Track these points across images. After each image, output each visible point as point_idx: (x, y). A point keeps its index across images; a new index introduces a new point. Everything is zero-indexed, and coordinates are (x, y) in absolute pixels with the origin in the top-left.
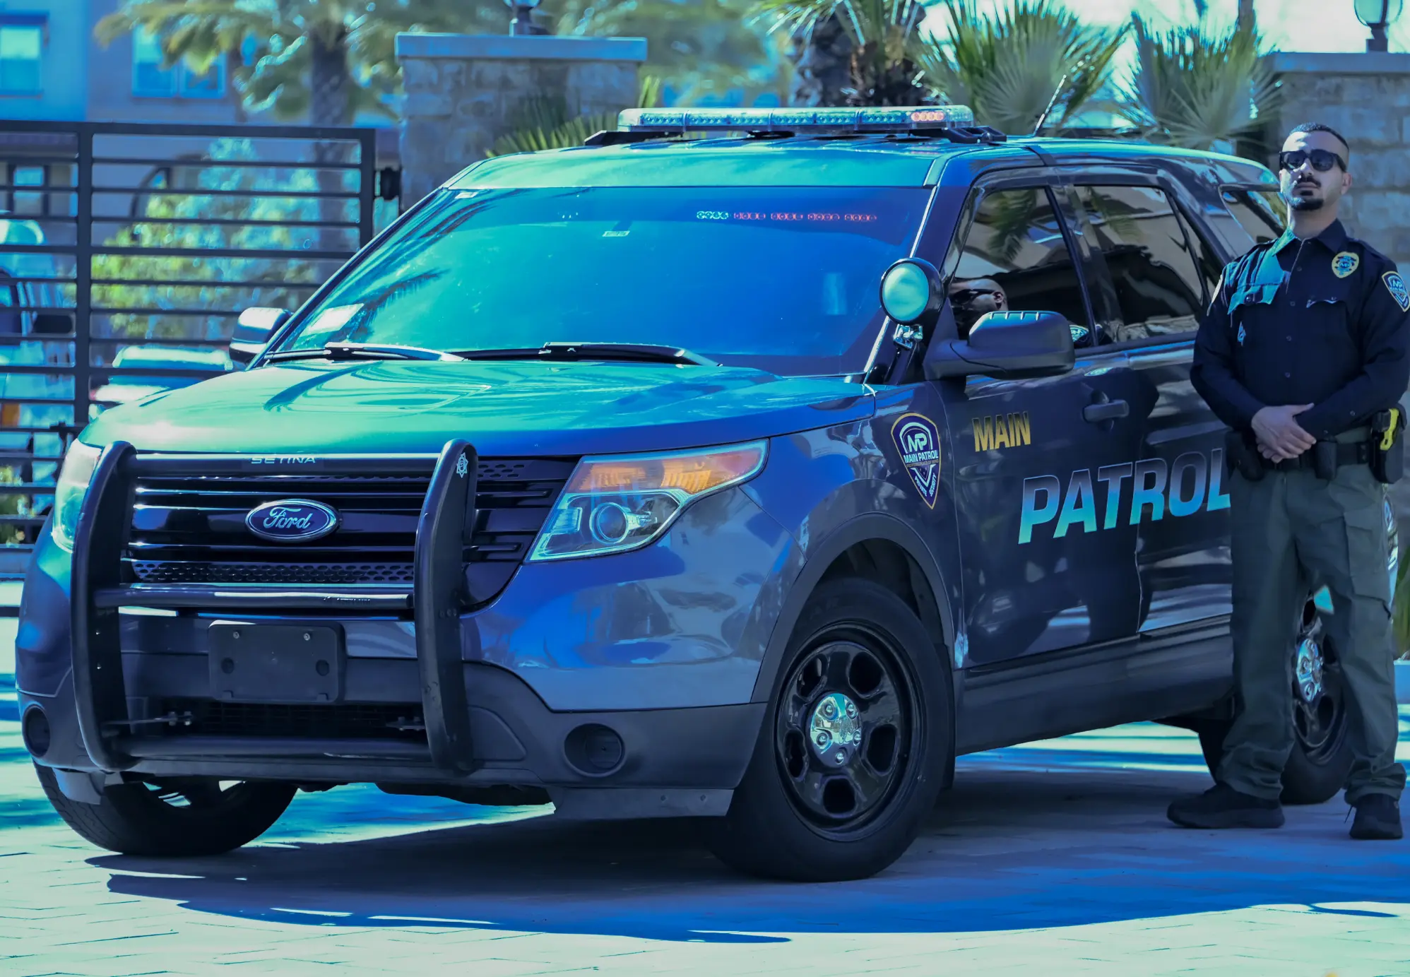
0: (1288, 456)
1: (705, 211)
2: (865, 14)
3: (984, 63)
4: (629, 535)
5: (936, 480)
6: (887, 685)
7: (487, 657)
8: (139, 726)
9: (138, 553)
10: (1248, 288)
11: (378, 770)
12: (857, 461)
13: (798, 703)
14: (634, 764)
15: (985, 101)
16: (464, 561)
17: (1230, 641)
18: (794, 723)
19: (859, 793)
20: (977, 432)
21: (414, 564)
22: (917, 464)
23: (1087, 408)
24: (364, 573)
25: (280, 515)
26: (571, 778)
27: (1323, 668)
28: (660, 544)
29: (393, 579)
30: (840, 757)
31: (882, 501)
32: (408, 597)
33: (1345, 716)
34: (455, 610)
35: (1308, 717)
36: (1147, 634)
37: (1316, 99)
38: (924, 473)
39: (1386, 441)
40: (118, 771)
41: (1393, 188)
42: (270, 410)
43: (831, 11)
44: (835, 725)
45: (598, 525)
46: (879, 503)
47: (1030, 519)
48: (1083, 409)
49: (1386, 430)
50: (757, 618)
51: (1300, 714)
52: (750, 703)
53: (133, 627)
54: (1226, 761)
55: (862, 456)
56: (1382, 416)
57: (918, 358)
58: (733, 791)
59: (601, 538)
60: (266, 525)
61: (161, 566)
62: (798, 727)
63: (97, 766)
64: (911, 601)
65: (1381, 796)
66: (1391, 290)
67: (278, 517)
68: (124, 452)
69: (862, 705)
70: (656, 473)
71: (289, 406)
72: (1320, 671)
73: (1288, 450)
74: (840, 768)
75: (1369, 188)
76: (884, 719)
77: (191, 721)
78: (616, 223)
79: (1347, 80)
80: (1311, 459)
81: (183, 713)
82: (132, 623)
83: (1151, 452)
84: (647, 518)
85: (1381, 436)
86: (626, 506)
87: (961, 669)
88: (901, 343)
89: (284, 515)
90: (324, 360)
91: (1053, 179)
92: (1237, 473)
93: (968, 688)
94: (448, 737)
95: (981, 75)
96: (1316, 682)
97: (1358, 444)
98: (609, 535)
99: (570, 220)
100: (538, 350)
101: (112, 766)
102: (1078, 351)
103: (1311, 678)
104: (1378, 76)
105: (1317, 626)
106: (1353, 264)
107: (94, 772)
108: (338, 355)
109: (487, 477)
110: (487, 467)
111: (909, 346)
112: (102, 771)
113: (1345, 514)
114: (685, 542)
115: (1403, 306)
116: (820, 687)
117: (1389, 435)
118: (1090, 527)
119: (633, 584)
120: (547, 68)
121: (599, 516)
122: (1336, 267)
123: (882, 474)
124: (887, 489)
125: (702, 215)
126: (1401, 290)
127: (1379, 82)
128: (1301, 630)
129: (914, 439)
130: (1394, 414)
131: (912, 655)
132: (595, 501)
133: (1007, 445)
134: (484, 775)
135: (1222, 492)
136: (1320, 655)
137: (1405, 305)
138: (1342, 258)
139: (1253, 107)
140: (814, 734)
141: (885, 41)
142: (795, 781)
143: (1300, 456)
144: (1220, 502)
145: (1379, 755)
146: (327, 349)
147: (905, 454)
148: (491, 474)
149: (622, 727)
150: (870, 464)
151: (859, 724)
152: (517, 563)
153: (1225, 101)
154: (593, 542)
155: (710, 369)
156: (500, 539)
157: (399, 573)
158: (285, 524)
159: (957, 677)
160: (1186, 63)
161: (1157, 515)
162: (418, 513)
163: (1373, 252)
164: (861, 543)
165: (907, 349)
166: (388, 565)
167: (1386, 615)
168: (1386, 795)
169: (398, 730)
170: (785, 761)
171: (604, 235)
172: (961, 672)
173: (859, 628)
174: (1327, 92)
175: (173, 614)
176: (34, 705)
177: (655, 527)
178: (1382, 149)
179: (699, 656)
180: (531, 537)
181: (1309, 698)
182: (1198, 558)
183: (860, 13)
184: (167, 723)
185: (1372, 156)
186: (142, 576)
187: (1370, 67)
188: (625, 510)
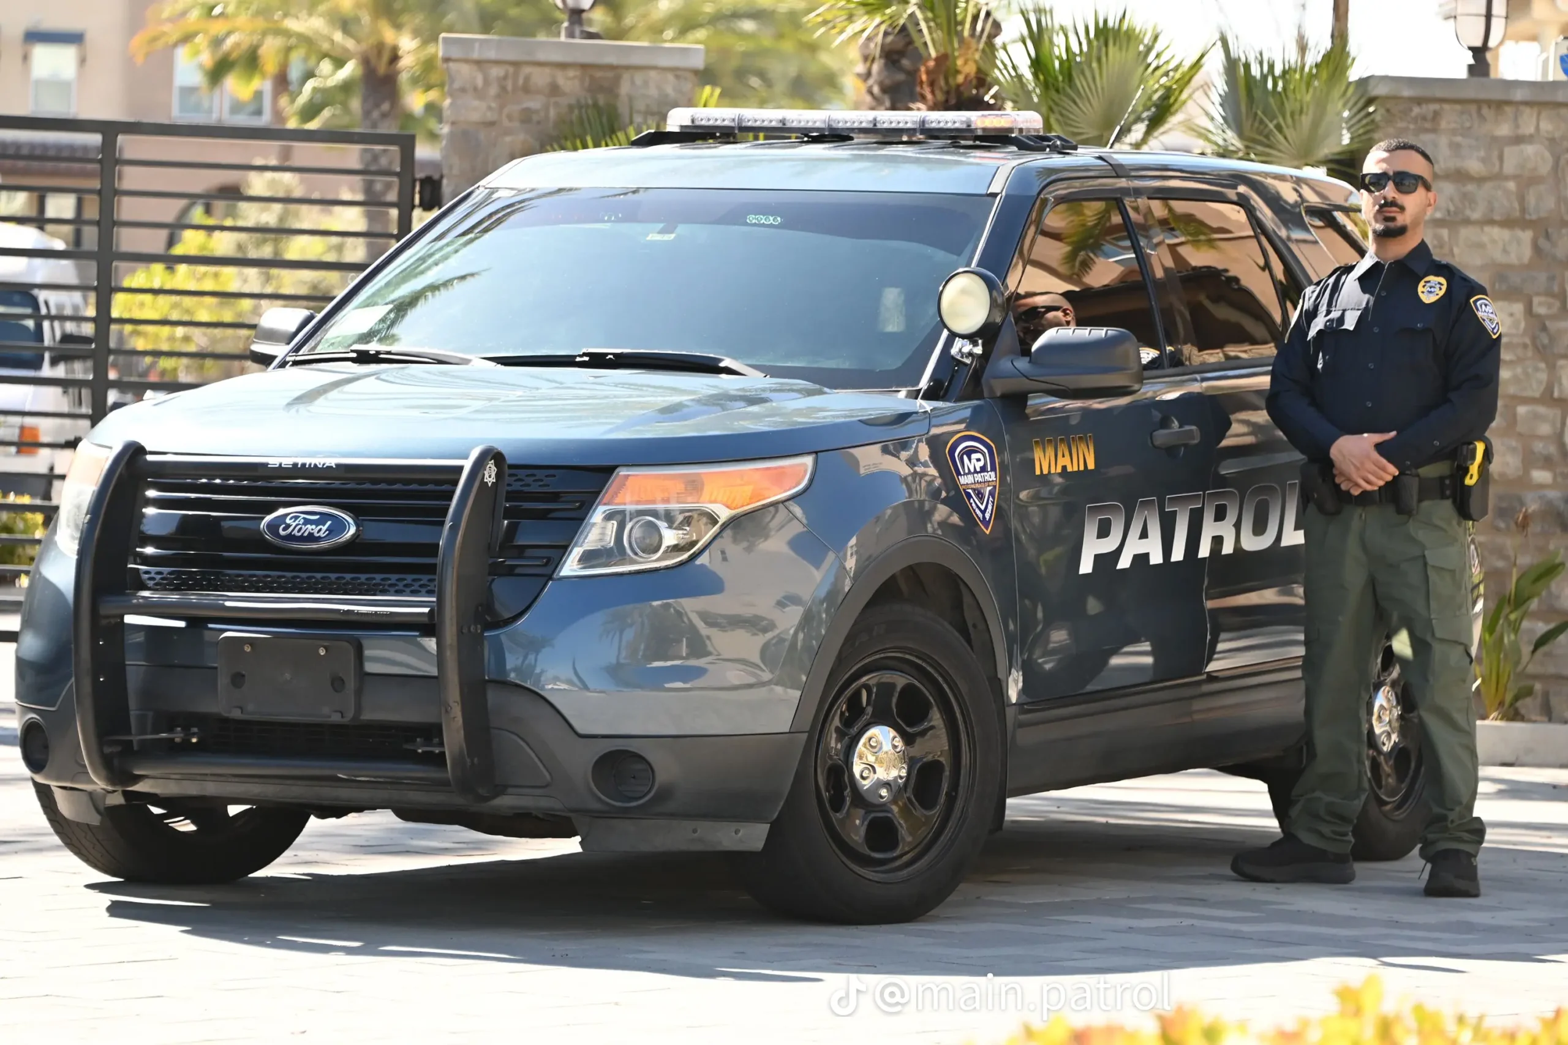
0: (1369, 488)
1: (755, 215)
2: (937, 24)
3: (1060, 78)
4: (665, 552)
5: (993, 503)
6: (936, 718)
7: (512, 677)
8: (142, 742)
9: (146, 560)
10: (1328, 312)
11: (395, 794)
12: (909, 479)
13: (841, 735)
14: (665, 794)
15: (1060, 118)
16: (490, 574)
17: (1302, 685)
18: (837, 755)
19: (903, 832)
20: (1038, 454)
21: (436, 577)
22: (973, 486)
23: (1155, 433)
24: (384, 585)
25: (297, 522)
26: (596, 806)
27: (1401, 717)
28: (699, 562)
29: (414, 593)
30: (884, 792)
31: (936, 526)
32: (429, 611)
33: (1423, 769)
34: (479, 626)
35: (1385, 770)
36: (1215, 674)
37: (1412, 126)
38: (980, 495)
39: (1472, 475)
40: (120, 789)
41: (1491, 222)
42: (288, 411)
43: (902, 22)
44: (879, 759)
45: (633, 540)
46: (933, 527)
47: (1092, 548)
48: (1151, 435)
49: (1472, 464)
50: (799, 644)
51: (1375, 766)
52: (789, 733)
53: (140, 638)
54: (1294, 812)
55: (915, 474)
56: (1468, 449)
57: (977, 376)
58: (769, 825)
59: (636, 554)
60: (282, 533)
61: (171, 573)
62: (840, 759)
63: (98, 784)
64: (964, 630)
65: (1458, 851)
66: (1480, 314)
67: (294, 524)
68: (134, 453)
69: (909, 739)
70: (695, 486)
71: (309, 408)
72: (1397, 719)
73: (1368, 482)
74: (884, 805)
75: (1467, 222)
76: (931, 755)
77: (198, 738)
78: (661, 225)
79: (1446, 107)
80: (1392, 491)
81: (190, 730)
82: (138, 634)
83: (1223, 481)
84: (685, 534)
85: (1466, 470)
86: (662, 520)
87: (1014, 704)
88: (959, 357)
89: (301, 523)
90: (349, 363)
91: (1126, 191)
92: (1312, 508)
93: (1021, 725)
94: (468, 760)
95: (1057, 91)
96: (1394, 733)
97: (1442, 479)
98: (643, 552)
99: (613, 221)
100: (575, 357)
101: (113, 784)
102: (1147, 373)
103: (1387, 728)
104: (1478, 102)
105: (1396, 672)
106: (1440, 289)
107: (95, 790)
108: (364, 358)
109: (517, 486)
110: (517, 475)
111: (968, 361)
112: (103, 789)
113: (1426, 553)
114: (725, 559)
115: (1493, 332)
116: (865, 718)
117: (1474, 469)
118: (1156, 558)
119: (669, 605)
120: (599, 74)
121: (634, 531)
122: (1423, 292)
123: (935, 495)
124: (942, 512)
125: (752, 219)
126: (1490, 315)
127: (1479, 110)
128: (1379, 677)
129: (970, 459)
130: (1480, 447)
131: (963, 688)
132: (631, 514)
133: (1069, 469)
134: (506, 802)
135: (1297, 528)
136: (1398, 703)
137: (1495, 331)
138: (1429, 282)
139: (1345, 132)
140: (857, 769)
141: (956, 54)
142: (836, 817)
143: (1380, 488)
144: (1294, 537)
145: (1458, 809)
146: (352, 351)
147: (961, 475)
148: (521, 483)
149: (655, 755)
150: (923, 484)
151: (904, 759)
152: (546, 578)
153: (1316, 124)
154: (627, 557)
155: (755, 380)
156: (529, 552)
157: (421, 586)
158: (302, 531)
159: (1010, 713)
160: (1275, 85)
161: (1228, 549)
162: (442, 523)
163: (1463, 276)
164: (911, 567)
165: (965, 364)
166: (409, 578)
167: (1468, 660)
168: (1463, 851)
169: (415, 751)
170: (826, 795)
171: (648, 238)
172: (1014, 707)
173: (907, 657)
174: (1424, 118)
175: (181, 624)
176: (32, 718)
177: (693, 544)
178: (1480, 180)
179: (737, 682)
180: (562, 551)
181: (1385, 749)
182: (1269, 596)
183: (932, 24)
184: (173, 739)
185: (1470, 187)
186: (151, 583)
187: (1471, 94)
188: (662, 525)
